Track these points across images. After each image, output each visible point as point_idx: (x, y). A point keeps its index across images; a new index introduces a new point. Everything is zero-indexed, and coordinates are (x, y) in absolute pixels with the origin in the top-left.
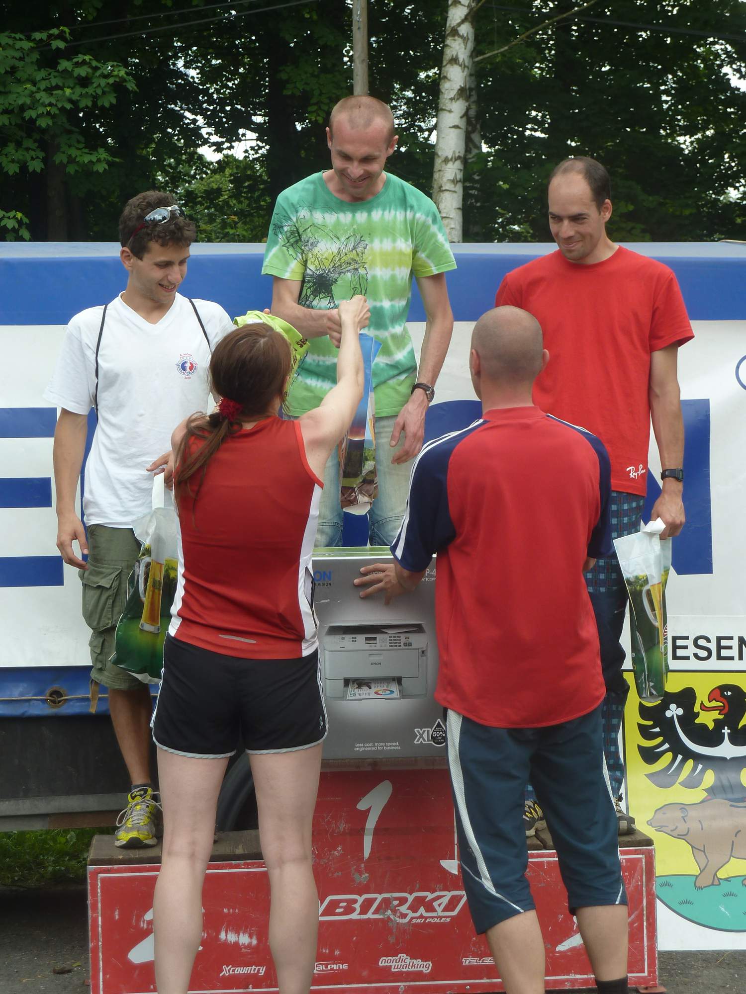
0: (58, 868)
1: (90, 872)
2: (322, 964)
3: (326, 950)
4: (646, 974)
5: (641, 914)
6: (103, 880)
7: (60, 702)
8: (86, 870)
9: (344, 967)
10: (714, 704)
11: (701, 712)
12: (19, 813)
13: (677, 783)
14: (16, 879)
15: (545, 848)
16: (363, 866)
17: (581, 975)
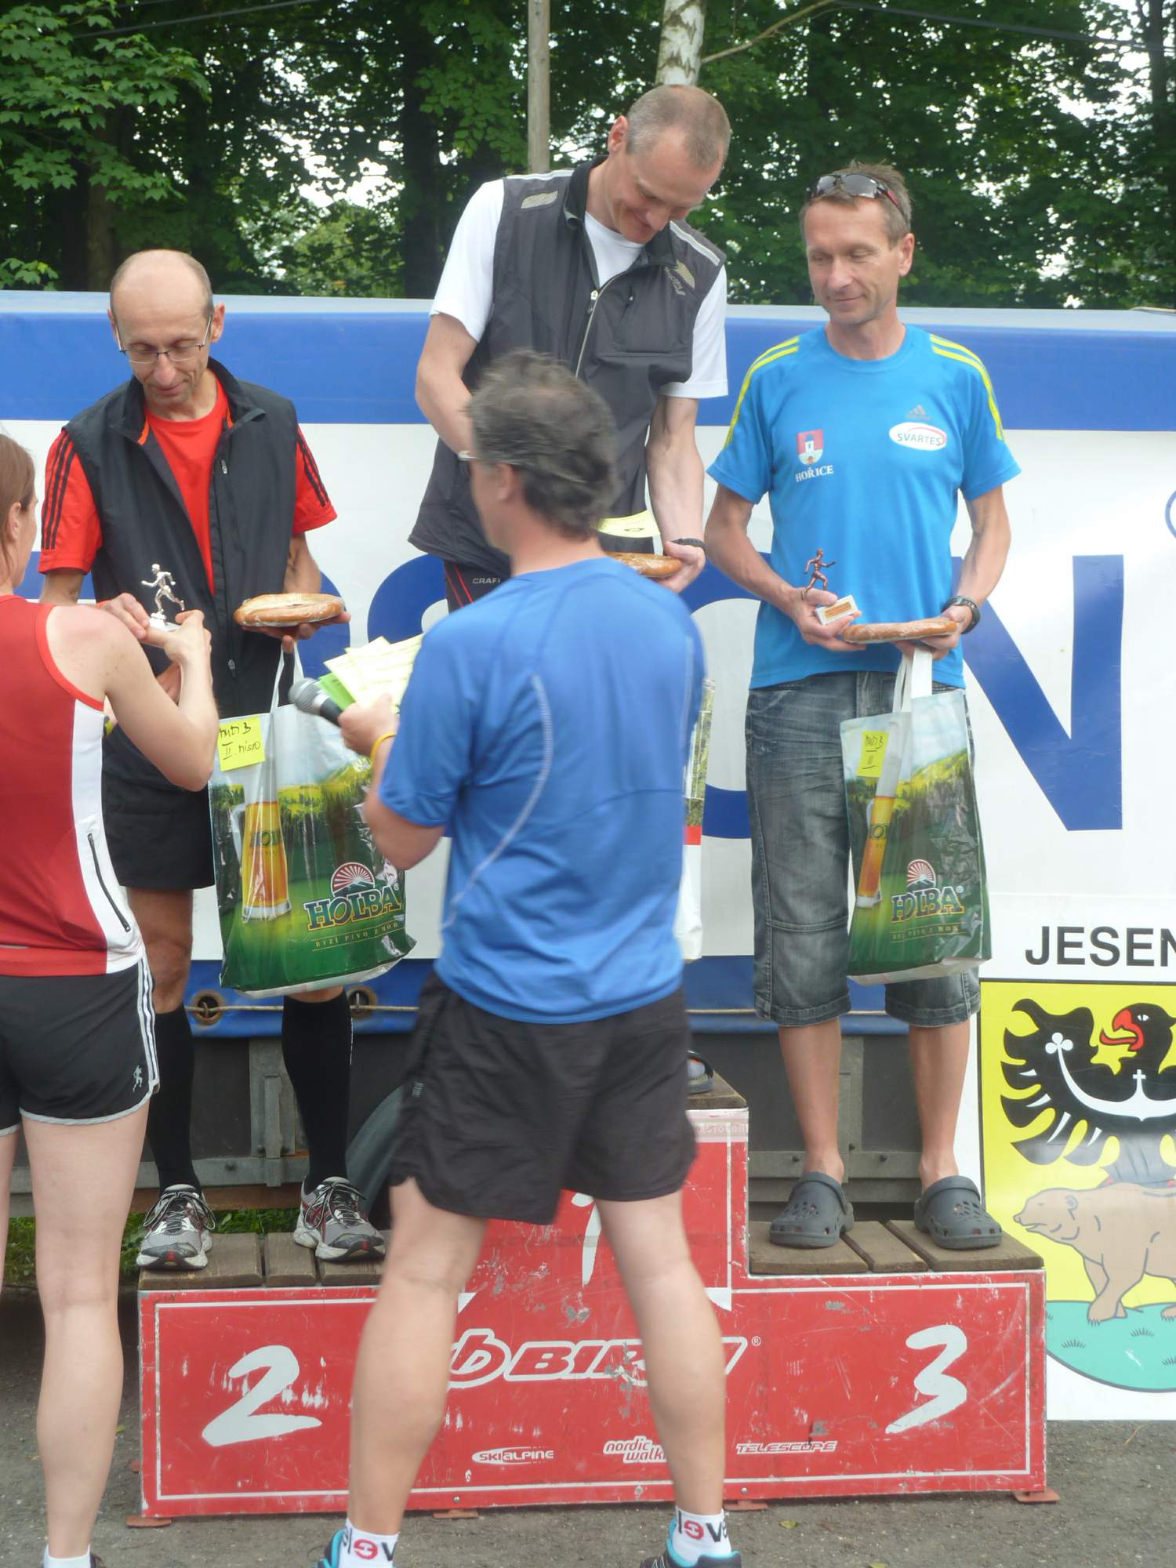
1: (144, 1302)
2: (512, 1451)
3: (519, 1428)
4: (1027, 1471)
6: (163, 1312)
8: (136, 1296)
9: (548, 1455)
10: (1122, 1033)
15: (872, 1268)
16: (580, 1295)
17: (924, 1471)
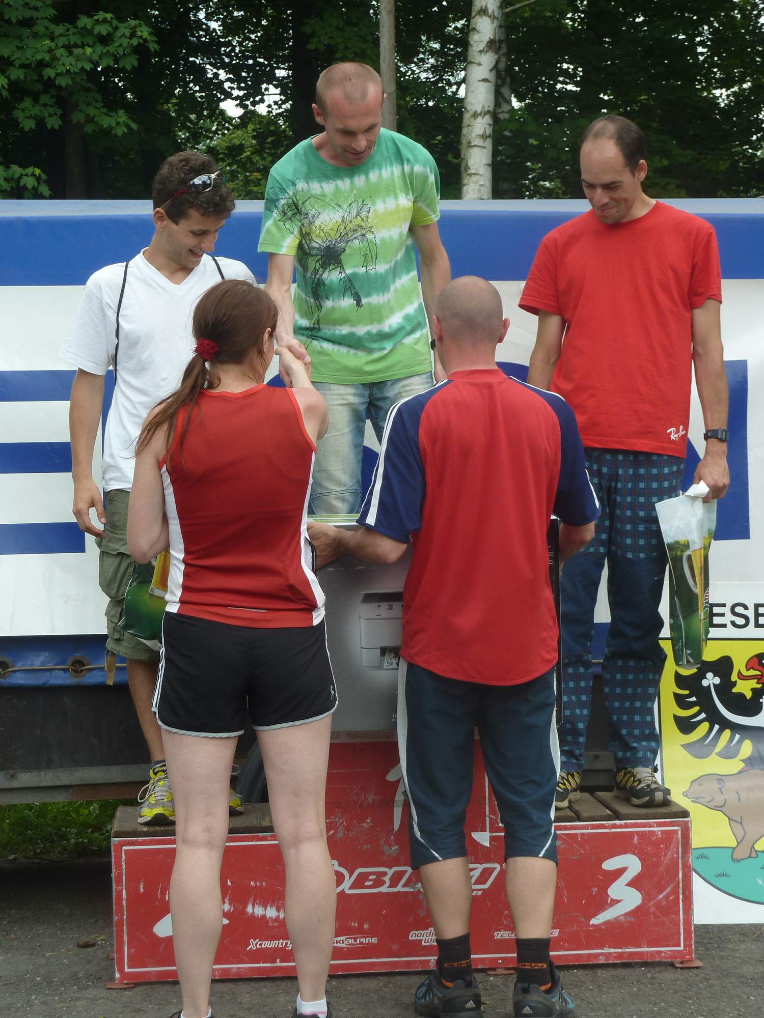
0: (81, 840)
1: (114, 845)
2: (351, 938)
4: (682, 948)
5: (677, 887)
6: (126, 851)
7: (82, 671)
8: (110, 842)
9: (374, 940)
10: (752, 672)
11: (739, 681)
12: (41, 785)
13: (714, 753)
14: (38, 851)
15: (579, 819)
16: (392, 838)
17: (615, 948)
